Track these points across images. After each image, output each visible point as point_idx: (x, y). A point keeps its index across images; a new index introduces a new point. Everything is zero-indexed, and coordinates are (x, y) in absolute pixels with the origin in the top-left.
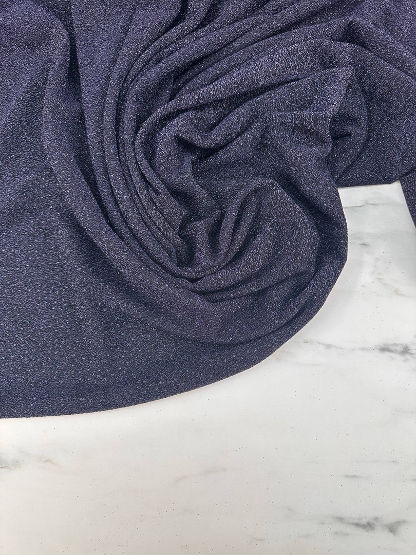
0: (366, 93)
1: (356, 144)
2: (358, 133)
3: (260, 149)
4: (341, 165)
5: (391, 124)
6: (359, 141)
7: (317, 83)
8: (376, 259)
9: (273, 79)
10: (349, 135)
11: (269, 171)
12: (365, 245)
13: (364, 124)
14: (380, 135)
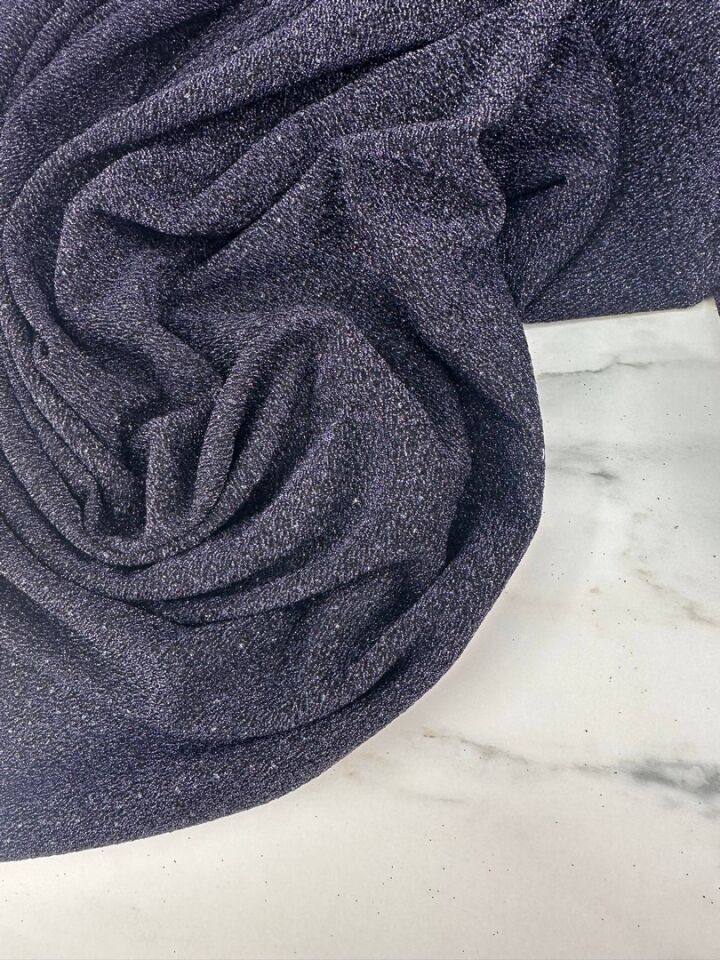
0: (620, 63)
1: (581, 205)
3: (329, 230)
5: (689, 141)
6: (589, 197)
7: (473, 48)
8: (636, 515)
9: (351, 49)
10: (561, 181)
11: (361, 285)
12: (605, 475)
13: (604, 149)
14: (660, 175)
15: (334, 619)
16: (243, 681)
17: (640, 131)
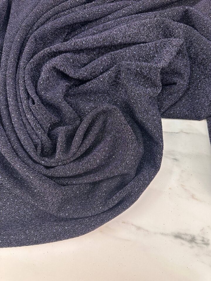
0: (191, 58)
1: (179, 91)
2: (182, 83)
3: (114, 85)
4: (167, 104)
5: (205, 81)
6: (181, 89)
7: (158, 47)
8: (182, 170)
9: (128, 40)
10: (175, 84)
11: (119, 101)
12: (176, 159)
13: (186, 78)
14: (197, 87)
15: (105, 187)
16: (76, 202)
17: (194, 76)
